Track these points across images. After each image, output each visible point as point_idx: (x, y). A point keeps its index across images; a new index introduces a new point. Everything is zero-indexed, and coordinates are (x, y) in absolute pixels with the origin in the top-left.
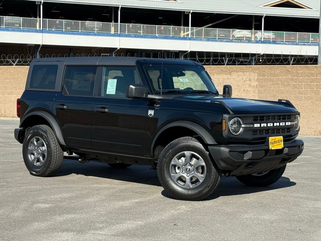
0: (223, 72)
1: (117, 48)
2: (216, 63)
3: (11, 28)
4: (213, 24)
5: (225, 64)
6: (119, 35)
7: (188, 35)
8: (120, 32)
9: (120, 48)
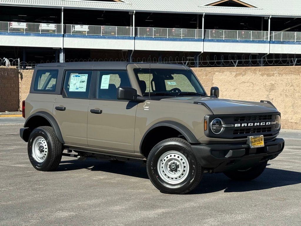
0: (291, 72)
1: (201, 52)
2: (285, 64)
3: (107, 36)
4: (292, 28)
5: (294, 65)
6: (203, 40)
7: (267, 38)
8: (204, 37)
9: (204, 52)
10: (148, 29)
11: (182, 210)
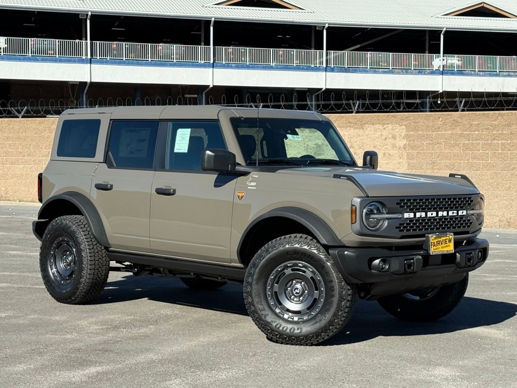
1: (209, 86)
2: (339, 111)
3: (40, 56)
4: (362, 45)
5: (355, 112)
6: (212, 65)
7: (321, 63)
8: (214, 60)
9: (213, 86)
10: (114, 44)
11: (130, 368)
